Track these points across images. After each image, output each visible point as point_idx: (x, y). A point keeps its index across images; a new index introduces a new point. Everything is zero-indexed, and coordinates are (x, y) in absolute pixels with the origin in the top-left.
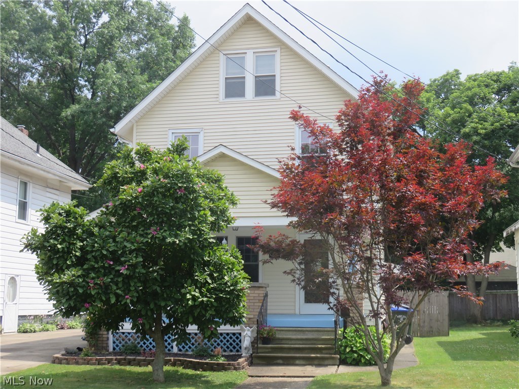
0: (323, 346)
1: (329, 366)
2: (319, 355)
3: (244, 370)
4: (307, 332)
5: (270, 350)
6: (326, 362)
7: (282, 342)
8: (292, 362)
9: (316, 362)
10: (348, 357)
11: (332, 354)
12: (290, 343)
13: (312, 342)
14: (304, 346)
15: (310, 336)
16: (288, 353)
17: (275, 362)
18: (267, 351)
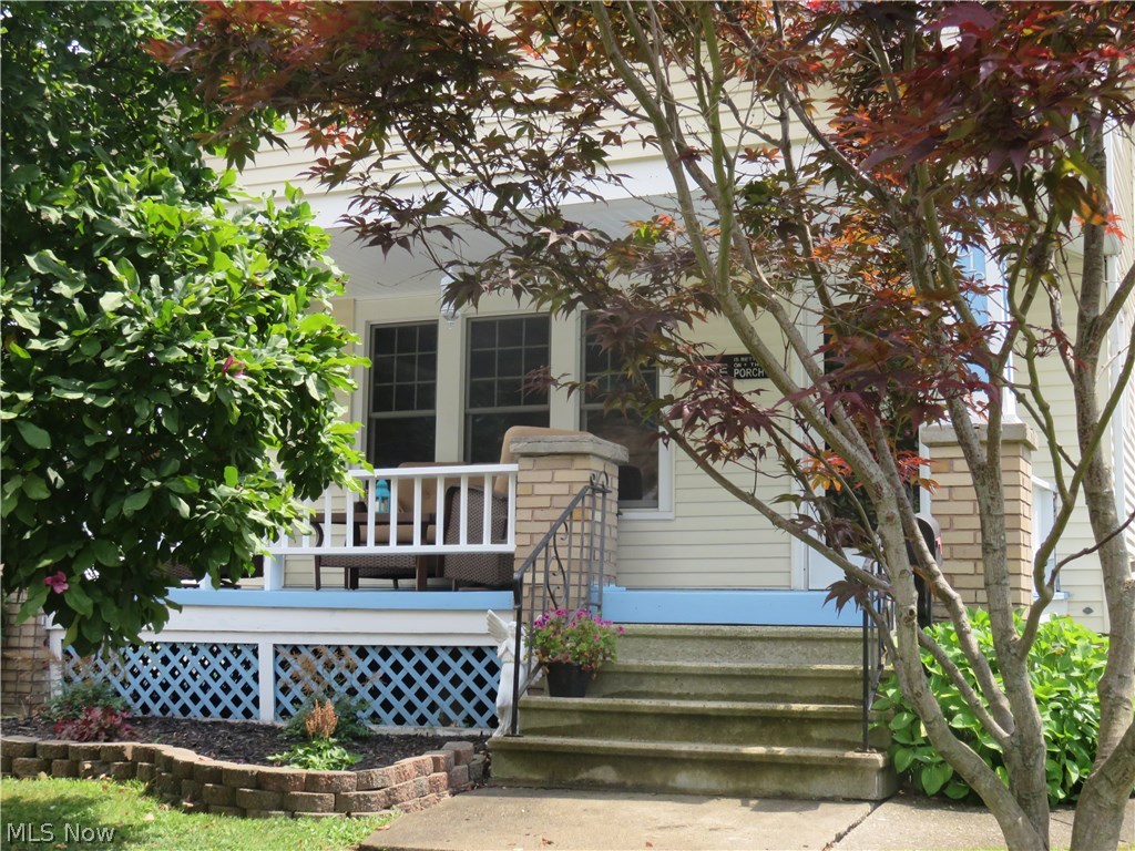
0: (812, 707)
1: (824, 807)
2: (782, 751)
3: (395, 811)
4: (759, 645)
5: (578, 721)
6: (818, 785)
7: (643, 688)
8: (658, 778)
9: (770, 783)
10: (929, 765)
11: (851, 746)
12: (676, 691)
13: (771, 688)
14: (724, 705)
15: (770, 661)
16: (654, 737)
17: (584, 775)
18: (566, 722)
